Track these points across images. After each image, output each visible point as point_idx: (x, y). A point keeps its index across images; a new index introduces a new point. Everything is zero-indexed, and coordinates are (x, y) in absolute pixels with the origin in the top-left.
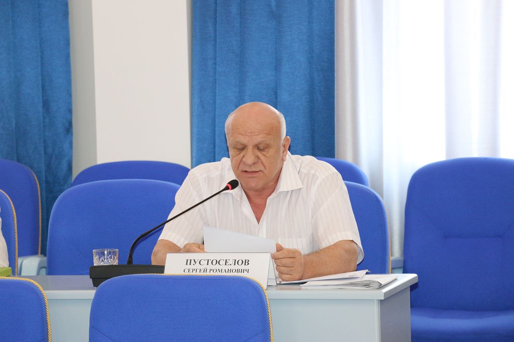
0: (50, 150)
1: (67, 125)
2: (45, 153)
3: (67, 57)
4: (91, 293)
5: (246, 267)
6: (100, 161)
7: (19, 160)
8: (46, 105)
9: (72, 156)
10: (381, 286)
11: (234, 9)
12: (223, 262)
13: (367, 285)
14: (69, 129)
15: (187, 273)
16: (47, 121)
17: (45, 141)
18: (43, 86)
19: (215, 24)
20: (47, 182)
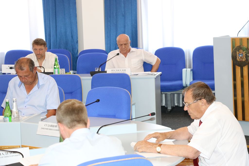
0: (73, 47)
1: (77, 41)
2: (72, 48)
3: (77, 26)
4: (91, 77)
5: (125, 71)
6: (84, 50)
7: (66, 49)
8: (72, 37)
9: (78, 48)
10: (155, 75)
11: (114, 14)
12: (120, 70)
13: (152, 74)
14: (77, 42)
15: (112, 73)
16: (72, 40)
17: (72, 45)
18: (71, 33)
19: (110, 17)
20: (73, 54)
